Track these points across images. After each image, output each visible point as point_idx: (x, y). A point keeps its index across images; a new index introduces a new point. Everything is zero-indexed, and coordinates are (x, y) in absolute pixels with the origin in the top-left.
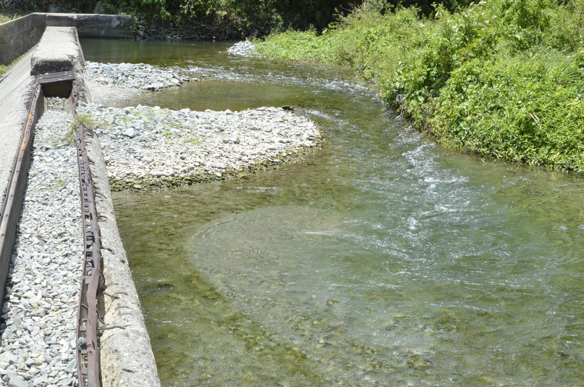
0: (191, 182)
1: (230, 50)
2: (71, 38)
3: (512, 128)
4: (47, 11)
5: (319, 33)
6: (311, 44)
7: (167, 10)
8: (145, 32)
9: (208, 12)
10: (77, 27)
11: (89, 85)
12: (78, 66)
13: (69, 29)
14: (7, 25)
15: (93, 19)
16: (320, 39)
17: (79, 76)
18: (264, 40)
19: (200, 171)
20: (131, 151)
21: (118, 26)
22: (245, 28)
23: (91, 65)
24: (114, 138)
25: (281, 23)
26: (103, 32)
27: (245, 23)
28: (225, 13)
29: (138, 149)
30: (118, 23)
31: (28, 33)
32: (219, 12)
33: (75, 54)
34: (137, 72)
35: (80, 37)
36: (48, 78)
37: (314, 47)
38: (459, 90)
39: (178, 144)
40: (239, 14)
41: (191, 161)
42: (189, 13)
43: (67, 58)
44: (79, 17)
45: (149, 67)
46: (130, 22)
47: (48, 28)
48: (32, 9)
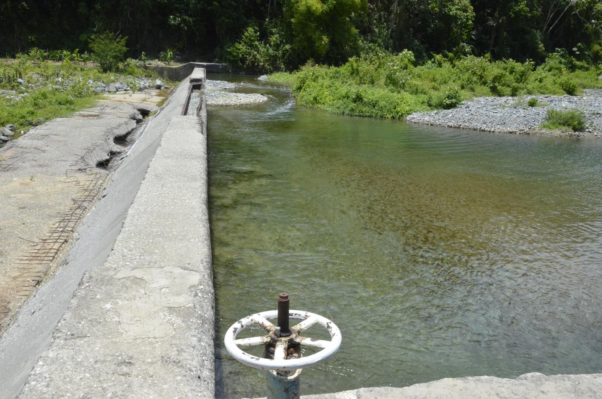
0: (226, 106)
1: (258, 78)
2: (203, 72)
3: (312, 99)
4: (195, 61)
5: (291, 73)
6: (287, 77)
7: (241, 63)
8: (232, 71)
9: (256, 64)
10: (206, 68)
11: (206, 86)
12: (203, 81)
13: (202, 69)
14: (180, 67)
15: (213, 65)
16: (290, 75)
17: (203, 83)
18: (271, 75)
19: (229, 104)
20: (213, 99)
21: (222, 68)
22: (270, 70)
23: (207, 81)
24: (209, 96)
25: (284, 69)
26: (216, 70)
27: (271, 68)
28: (263, 64)
29: (215, 99)
30: (221, 67)
31: (188, 70)
32: (260, 63)
33: (203, 77)
34: (222, 83)
35: (207, 72)
36: (194, 83)
37: (287, 78)
38: (304, 90)
39: (225, 98)
40: (268, 65)
41: (227, 102)
42: (249, 64)
43: (200, 78)
44: (207, 65)
45: (226, 82)
46: (226, 67)
47: (195, 68)
48: (189, 61)
